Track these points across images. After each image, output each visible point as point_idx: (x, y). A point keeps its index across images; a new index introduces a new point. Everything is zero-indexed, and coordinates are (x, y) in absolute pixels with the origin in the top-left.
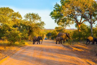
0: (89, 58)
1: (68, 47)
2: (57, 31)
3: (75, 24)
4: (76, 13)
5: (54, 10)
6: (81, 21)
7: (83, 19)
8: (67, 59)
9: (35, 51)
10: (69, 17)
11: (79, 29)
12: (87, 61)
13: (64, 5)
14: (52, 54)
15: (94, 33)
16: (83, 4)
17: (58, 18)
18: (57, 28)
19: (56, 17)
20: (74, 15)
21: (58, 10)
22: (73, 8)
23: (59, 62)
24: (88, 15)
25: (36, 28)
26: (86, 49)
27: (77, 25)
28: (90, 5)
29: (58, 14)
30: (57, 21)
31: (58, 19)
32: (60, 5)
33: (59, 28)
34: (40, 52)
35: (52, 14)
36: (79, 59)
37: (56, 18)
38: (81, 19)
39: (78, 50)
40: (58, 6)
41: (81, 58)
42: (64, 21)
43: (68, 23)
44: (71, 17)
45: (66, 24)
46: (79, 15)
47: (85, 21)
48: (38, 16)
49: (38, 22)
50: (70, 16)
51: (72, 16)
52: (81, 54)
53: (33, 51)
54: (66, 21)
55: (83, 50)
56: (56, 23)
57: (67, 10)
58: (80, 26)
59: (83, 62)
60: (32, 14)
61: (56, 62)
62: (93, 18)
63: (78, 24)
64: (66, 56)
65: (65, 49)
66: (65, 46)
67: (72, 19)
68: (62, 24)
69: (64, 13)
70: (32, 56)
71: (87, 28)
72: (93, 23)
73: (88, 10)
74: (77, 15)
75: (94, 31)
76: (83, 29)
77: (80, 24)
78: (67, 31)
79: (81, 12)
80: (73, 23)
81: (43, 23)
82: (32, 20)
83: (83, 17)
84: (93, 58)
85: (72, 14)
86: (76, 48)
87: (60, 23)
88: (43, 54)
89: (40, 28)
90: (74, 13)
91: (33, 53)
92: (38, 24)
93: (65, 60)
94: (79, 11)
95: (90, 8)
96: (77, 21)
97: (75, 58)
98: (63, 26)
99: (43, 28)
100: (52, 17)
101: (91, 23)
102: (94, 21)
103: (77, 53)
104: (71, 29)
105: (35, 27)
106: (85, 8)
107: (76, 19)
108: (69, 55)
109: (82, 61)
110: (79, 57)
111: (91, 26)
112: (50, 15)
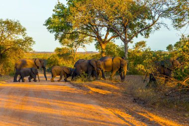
0: (121, 107)
1: (80, 86)
2: (59, 55)
3: (95, 42)
4: (98, 22)
5: (54, 16)
6: (106, 38)
7: (111, 34)
8: (78, 111)
9: (11, 96)
10: (83, 28)
11: (102, 52)
12: (118, 112)
13: (74, 6)
14: (48, 102)
15: (130, 59)
16: (112, 6)
17: (62, 30)
18: (58, 50)
19: (58, 29)
20: (93, 26)
21: (63, 16)
22: (92, 11)
23: (62, 117)
24: (119, 26)
25: (15, 49)
26: (116, 91)
27: (98, 46)
28: (123, 8)
29: (62, 22)
30: (60, 36)
31: (62, 33)
32: (67, 6)
33: (63, 49)
34: (21, 98)
35: (48, 22)
36: (102, 109)
37: (57, 31)
38: (107, 34)
39: (101, 91)
40: (63, 8)
41: (106, 107)
42: (73, 36)
43: (82, 41)
44: (87, 29)
45: (78, 43)
46: (103, 26)
47: (114, 37)
48: (20, 26)
49: (20, 37)
50: (85, 27)
51: (90, 28)
52: (104, 100)
53: (7, 96)
54: (77, 36)
55: (109, 92)
56: (58, 41)
57: (80, 15)
58: (104, 47)
59: (108, 116)
60: (7, 22)
61: (55, 116)
62: (130, 31)
63: (100, 42)
64: (75, 104)
65: (75, 90)
66: (74, 85)
67: (89, 33)
68: (70, 42)
69: (74, 22)
70: (4, 107)
71: (118, 50)
72: (129, 41)
73: (121, 18)
74: (99, 26)
75: (131, 57)
76: (110, 53)
77: (104, 42)
78: (78, 56)
79: (107, 20)
80: (90, 41)
81: (29, 40)
82: (6, 34)
83: (110, 29)
84: (127, 105)
85: (90, 23)
86: (97, 87)
87: (66, 40)
88: (28, 102)
89: (22, 49)
90: (94, 21)
91: (6, 101)
92: (19, 42)
93: (74, 113)
94: (104, 18)
95: (123, 14)
96: (99, 37)
97: (94, 107)
98: (71, 46)
99: (31, 49)
100: (49, 28)
101: (124, 40)
102: (132, 38)
103: (97, 98)
104: (87, 53)
105: (13, 48)
106: (114, 13)
107: (97, 32)
108: (82, 102)
109: (107, 113)
110: (102, 106)
111: (126, 47)
112: (46, 25)
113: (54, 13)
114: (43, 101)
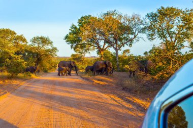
0: (114, 93)
1: (87, 79)
2: (74, 59)
3: (96, 50)
4: (98, 37)
5: (70, 33)
6: (104, 47)
7: (107, 45)
8: (86, 95)
9: (45, 85)
10: (88, 41)
11: (101, 57)
12: (112, 97)
13: (82, 26)
14: (68, 89)
15: (120, 62)
16: (107, 26)
17: (75, 43)
18: (73, 55)
19: (72, 42)
20: (95, 39)
21: (76, 33)
22: (94, 30)
23: (76, 99)
24: (112, 39)
25: (47, 55)
26: (111, 82)
27: (99, 52)
28: (115, 27)
29: (75, 37)
30: (74, 46)
31: (75, 44)
32: (78, 27)
33: (76, 55)
34: (51, 86)
35: (67, 37)
36: (102, 94)
37: (72, 43)
38: (104, 45)
39: (101, 83)
40: (75, 28)
41: (105, 93)
42: (82, 46)
43: (88, 49)
44: (91, 41)
45: (86, 51)
46: (101, 39)
47: (109, 46)
48: (49, 40)
49: (49, 47)
50: (90, 40)
51: (93, 41)
52: (103, 88)
53: (42, 85)
54: (85, 46)
55: (106, 83)
56: (73, 49)
57: (86, 33)
58: (102, 53)
59: (106, 99)
60: (41, 38)
61: (72, 98)
62: (119, 43)
63: (100, 50)
64: (85, 91)
65: (84, 82)
66: (83, 78)
67: (92, 44)
68: (81, 50)
69: (83, 37)
70: (41, 92)
71: (112, 55)
72: (119, 49)
73: (113, 34)
74: (99, 39)
75: (120, 60)
76: (106, 57)
77: (103, 50)
78: (86, 59)
79: (104, 35)
80: (93, 49)
81: (55, 49)
82: (41, 45)
83: (107, 41)
84: (118, 92)
85: (93, 38)
86: (98, 80)
87: (78, 49)
88: (55, 89)
89: (51, 55)
90: (96, 36)
91: (42, 88)
92: (49, 51)
93: (84, 97)
94: (102, 34)
95: (115, 31)
96: (99, 47)
97: (97, 93)
98: (81, 53)
99: (56, 55)
100: (67, 41)
101: (116, 49)
102: (120, 47)
103: (99, 87)
104: (92, 57)
105: (45, 54)
106: (109, 30)
107: (97, 44)
108: (89, 89)
109: (105, 97)
110: (101, 92)
111: (117, 53)
112: (65, 39)
113: (70, 31)
114: (64, 89)
